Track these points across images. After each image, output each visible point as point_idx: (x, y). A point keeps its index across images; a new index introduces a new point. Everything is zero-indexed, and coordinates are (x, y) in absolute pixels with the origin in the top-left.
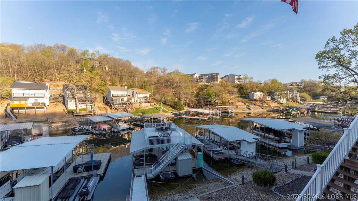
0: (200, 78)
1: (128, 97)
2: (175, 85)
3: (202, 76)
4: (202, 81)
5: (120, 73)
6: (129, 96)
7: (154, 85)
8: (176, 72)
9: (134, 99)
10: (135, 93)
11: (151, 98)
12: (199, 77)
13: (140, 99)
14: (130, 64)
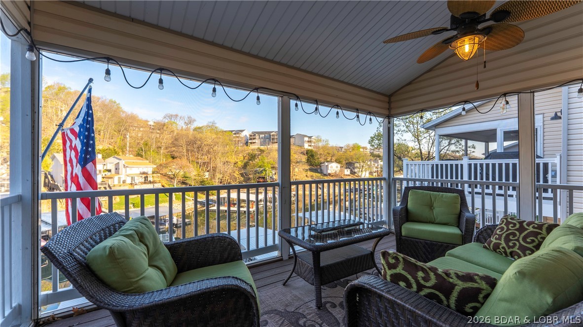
0: (251, 138)
1: (106, 173)
2: (206, 149)
3: (255, 135)
4: (255, 143)
6: (110, 171)
7: (166, 148)
8: (212, 128)
9: (119, 178)
10: (121, 166)
11: (155, 175)
12: (251, 136)
13: (133, 179)
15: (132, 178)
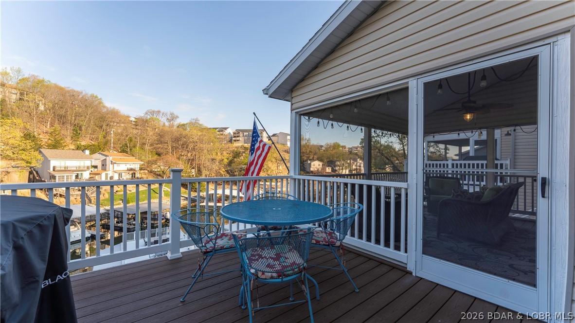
0: (235, 135)
1: (93, 169)
2: (191, 146)
3: (239, 133)
4: (239, 140)
5: (75, 120)
6: (96, 167)
7: (151, 145)
8: (194, 124)
9: (107, 175)
10: (108, 162)
11: (142, 171)
12: (234, 133)
14: (100, 103)
15: (119, 174)
